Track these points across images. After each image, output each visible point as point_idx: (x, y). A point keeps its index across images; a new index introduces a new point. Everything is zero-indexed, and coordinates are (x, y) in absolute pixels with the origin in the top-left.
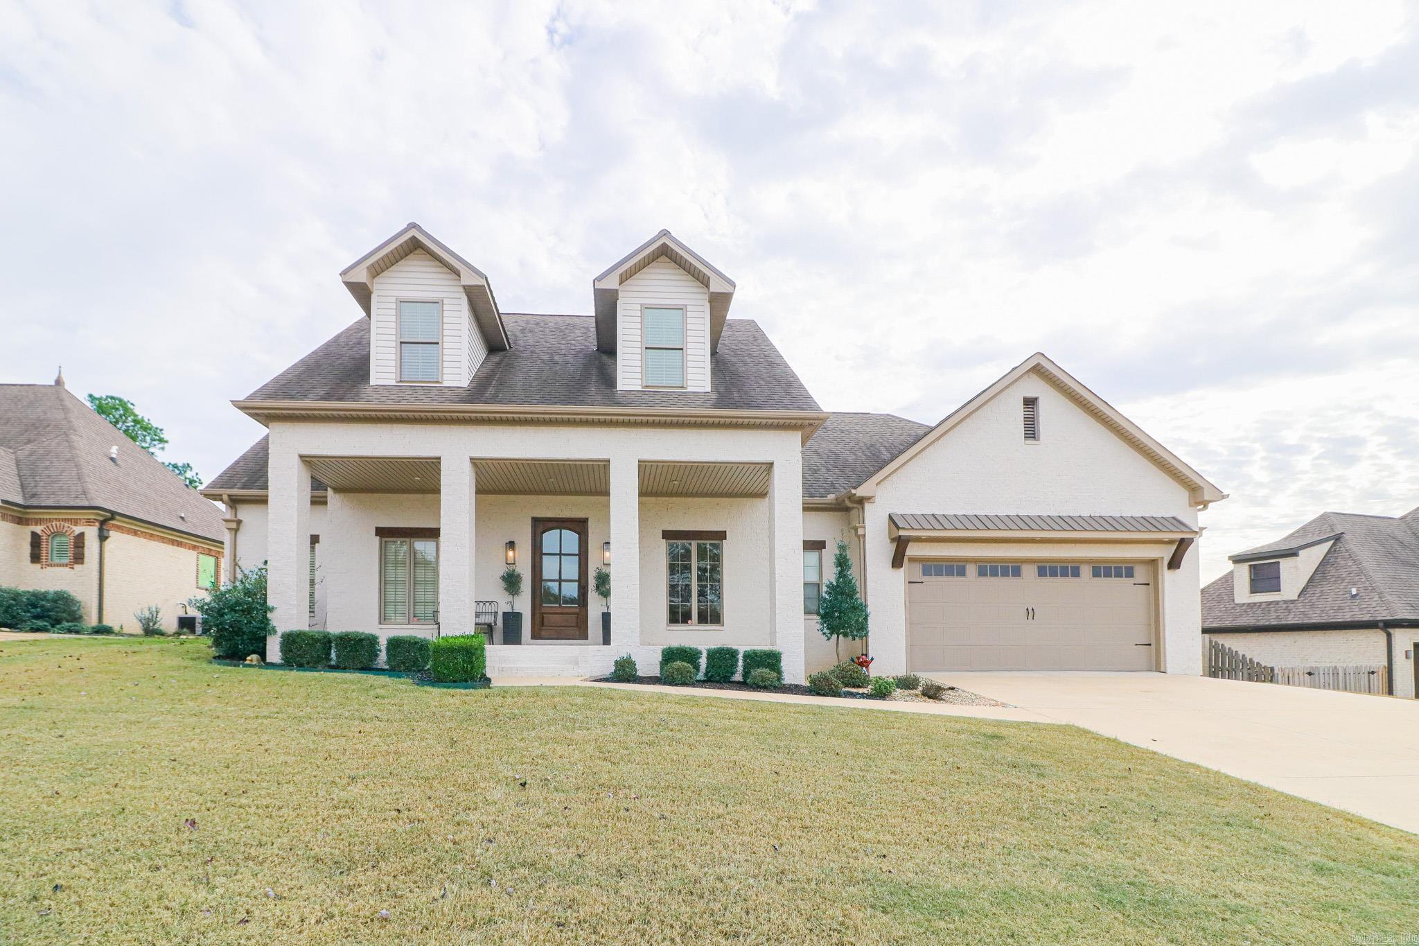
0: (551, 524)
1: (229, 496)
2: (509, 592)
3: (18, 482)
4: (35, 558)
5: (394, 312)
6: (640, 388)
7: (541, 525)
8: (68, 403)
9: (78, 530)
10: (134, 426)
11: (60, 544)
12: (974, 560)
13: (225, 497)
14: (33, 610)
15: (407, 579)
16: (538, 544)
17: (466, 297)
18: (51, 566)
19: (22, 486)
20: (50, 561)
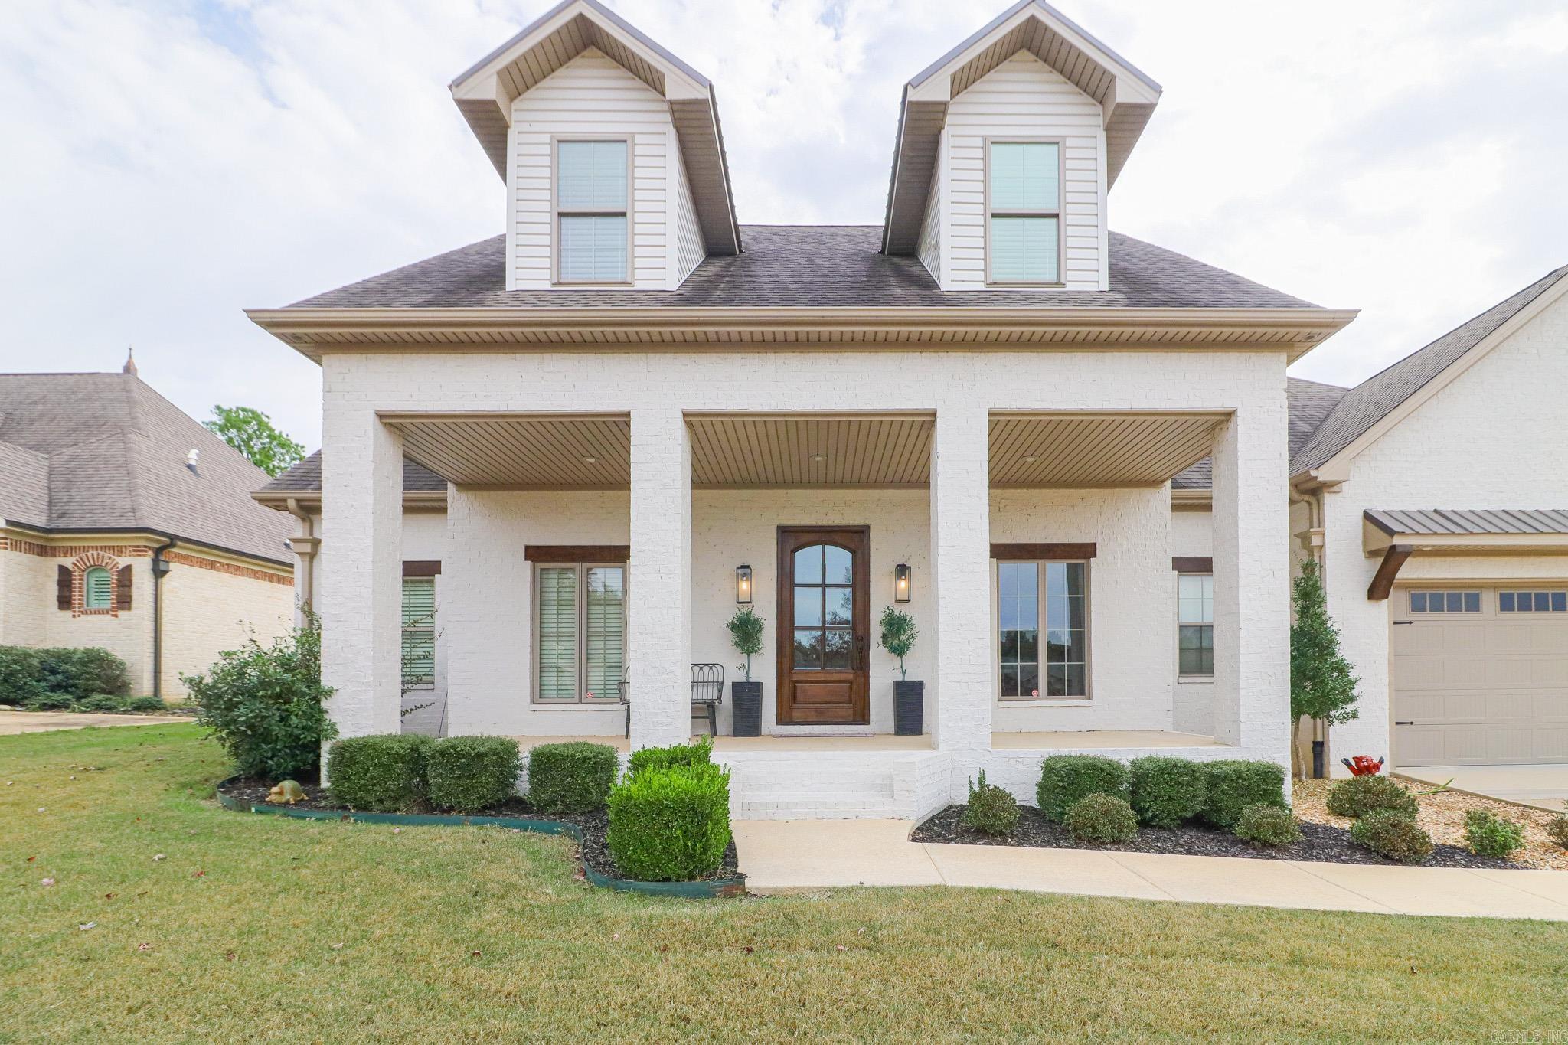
0: (806, 538)
1: (298, 501)
2: (742, 648)
3: (46, 498)
4: (65, 602)
5: (547, 161)
6: (981, 287)
7: (792, 538)
8: (136, 394)
9: (122, 561)
10: (270, 443)
11: (99, 582)
12: (1493, 585)
13: (292, 504)
14: (52, 678)
15: (576, 630)
16: (787, 569)
17: (673, 131)
18: (87, 613)
19: (51, 503)
20: (86, 607)
